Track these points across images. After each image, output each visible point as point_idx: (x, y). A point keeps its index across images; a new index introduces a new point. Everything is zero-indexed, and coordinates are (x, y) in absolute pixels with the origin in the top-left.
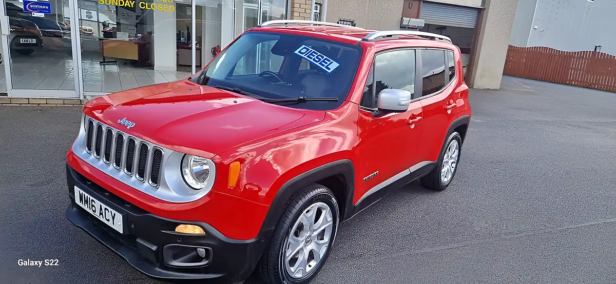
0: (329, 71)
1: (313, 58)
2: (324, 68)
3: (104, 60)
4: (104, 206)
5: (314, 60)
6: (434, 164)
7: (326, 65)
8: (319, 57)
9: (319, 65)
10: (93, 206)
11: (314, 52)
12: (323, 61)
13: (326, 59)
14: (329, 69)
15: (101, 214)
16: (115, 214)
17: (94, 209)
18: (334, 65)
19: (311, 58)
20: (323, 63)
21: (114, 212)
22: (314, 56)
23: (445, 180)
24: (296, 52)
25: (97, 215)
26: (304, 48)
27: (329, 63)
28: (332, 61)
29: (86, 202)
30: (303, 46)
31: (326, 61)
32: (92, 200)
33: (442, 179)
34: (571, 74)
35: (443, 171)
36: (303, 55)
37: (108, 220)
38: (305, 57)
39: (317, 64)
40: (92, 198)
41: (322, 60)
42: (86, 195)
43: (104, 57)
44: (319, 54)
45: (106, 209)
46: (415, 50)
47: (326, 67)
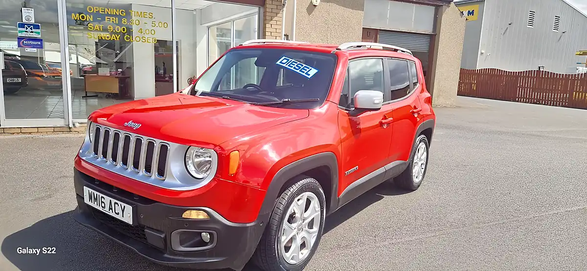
0: (309, 77)
1: (294, 66)
2: (304, 74)
3: (86, 95)
4: (114, 201)
5: (295, 68)
6: (405, 163)
7: (306, 72)
8: (299, 65)
9: (300, 72)
10: (102, 202)
11: (293, 62)
12: (303, 69)
13: (305, 67)
14: (309, 75)
15: (110, 209)
16: (124, 207)
17: (103, 205)
18: (313, 72)
19: (292, 67)
20: (303, 70)
21: (123, 204)
22: (294, 65)
23: (416, 180)
24: (278, 63)
25: (106, 210)
26: (285, 59)
27: (308, 70)
28: (310, 68)
29: (96, 199)
30: (284, 57)
31: (305, 68)
32: (102, 197)
33: (414, 180)
34: (520, 92)
35: (414, 171)
36: (284, 65)
37: (118, 214)
38: (287, 66)
39: (298, 71)
40: (101, 195)
41: (302, 67)
42: (96, 193)
43: (86, 92)
44: (299, 63)
45: (115, 203)
46: (382, 59)
47: (306, 73)
